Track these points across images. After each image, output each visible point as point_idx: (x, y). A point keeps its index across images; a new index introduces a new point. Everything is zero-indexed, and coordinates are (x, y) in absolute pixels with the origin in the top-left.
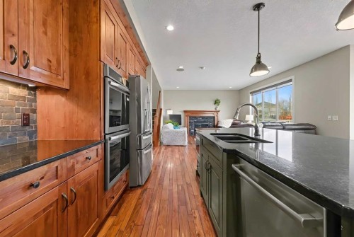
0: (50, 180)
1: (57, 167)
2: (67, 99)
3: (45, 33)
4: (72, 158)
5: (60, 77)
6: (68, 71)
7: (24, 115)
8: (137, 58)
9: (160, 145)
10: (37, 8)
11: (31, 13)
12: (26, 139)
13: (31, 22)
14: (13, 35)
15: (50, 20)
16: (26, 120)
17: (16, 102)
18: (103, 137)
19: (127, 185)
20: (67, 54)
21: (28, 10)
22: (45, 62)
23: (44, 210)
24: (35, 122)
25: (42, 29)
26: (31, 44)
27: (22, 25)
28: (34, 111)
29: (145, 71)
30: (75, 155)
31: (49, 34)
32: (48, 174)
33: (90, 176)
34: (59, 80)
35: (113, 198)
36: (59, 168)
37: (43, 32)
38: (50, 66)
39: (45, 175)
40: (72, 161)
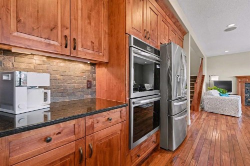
0: (67, 135)
1: (74, 125)
2: (108, 70)
3: (90, 23)
4: (91, 118)
5: (101, 54)
6: (107, 49)
7: (88, 81)
8: (171, 29)
9: (202, 111)
10: (83, 8)
11: (80, 12)
12: (89, 96)
13: (79, 18)
14: (67, 28)
15: (93, 14)
16: (90, 85)
17: (84, 74)
18: (128, 101)
19: (158, 145)
20: (107, 36)
21: (77, 9)
22: (89, 44)
23: (61, 160)
24: (95, 86)
25: (87, 21)
26: (79, 33)
27: (73, 21)
28: (95, 79)
29: (182, 40)
30: (94, 115)
31: (93, 24)
32: (66, 130)
33: (112, 135)
34: (100, 56)
35: (139, 156)
36: (76, 126)
37: (88, 23)
38: (93, 47)
39: (62, 131)
40: (91, 120)
